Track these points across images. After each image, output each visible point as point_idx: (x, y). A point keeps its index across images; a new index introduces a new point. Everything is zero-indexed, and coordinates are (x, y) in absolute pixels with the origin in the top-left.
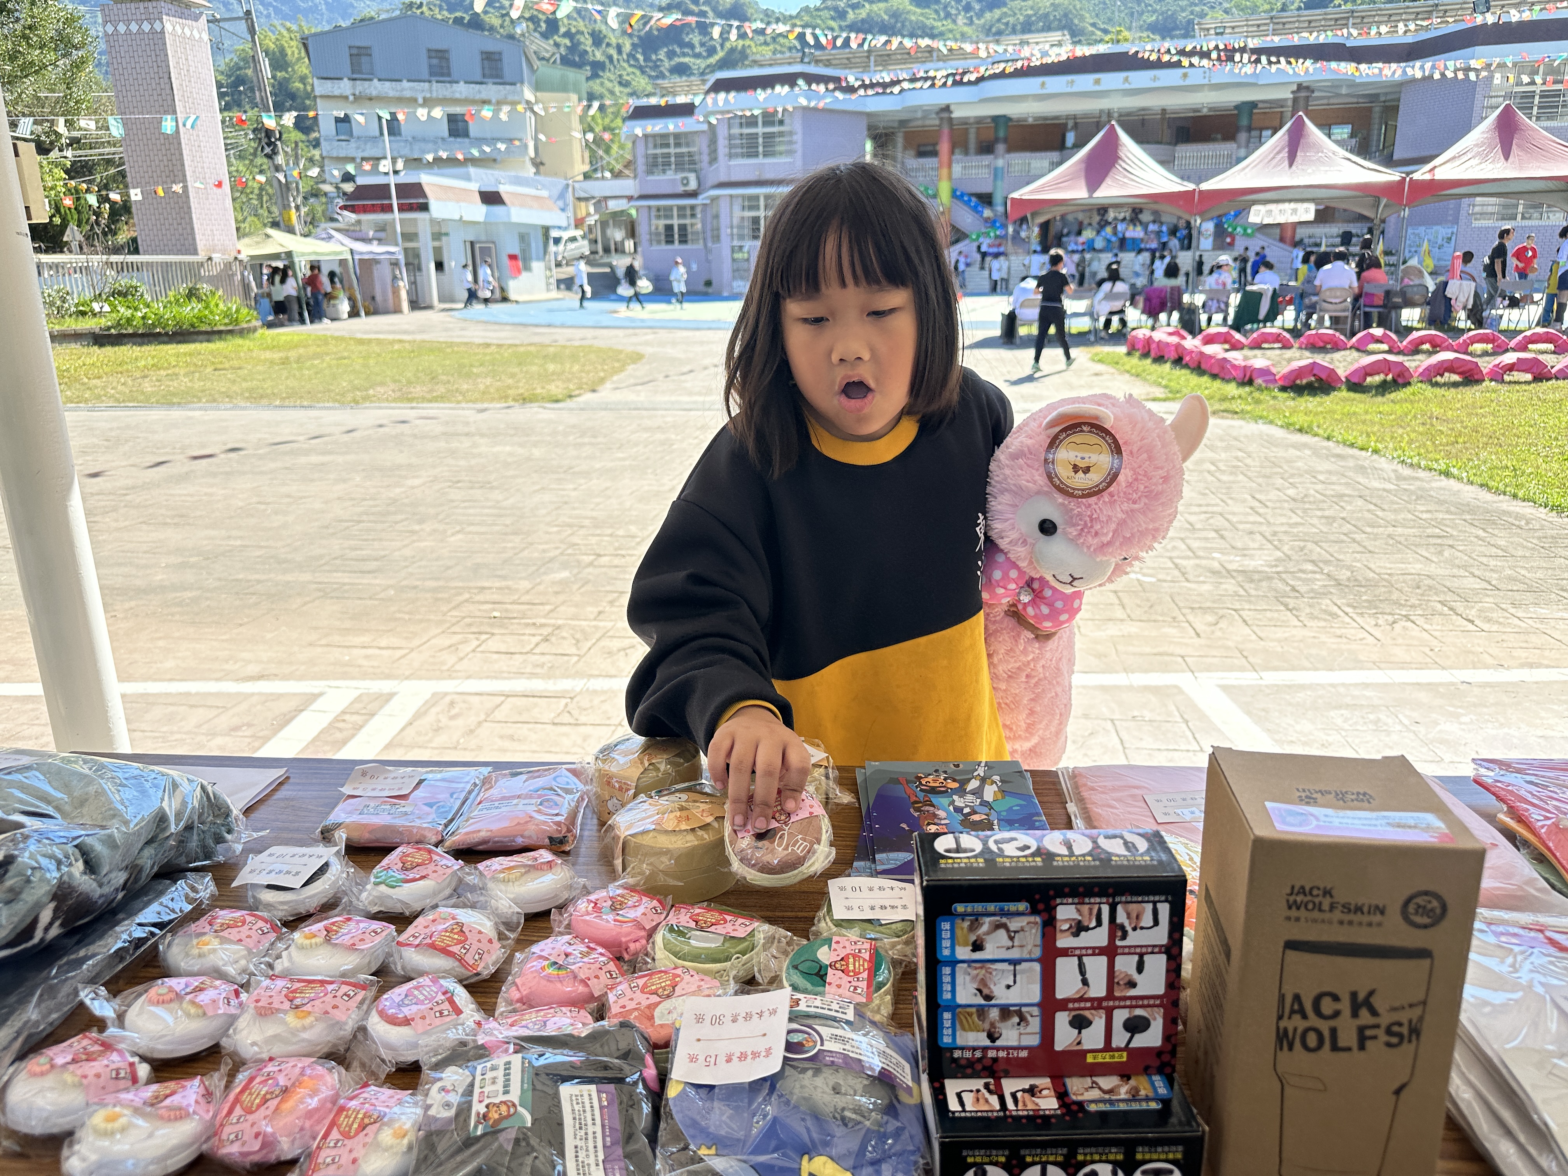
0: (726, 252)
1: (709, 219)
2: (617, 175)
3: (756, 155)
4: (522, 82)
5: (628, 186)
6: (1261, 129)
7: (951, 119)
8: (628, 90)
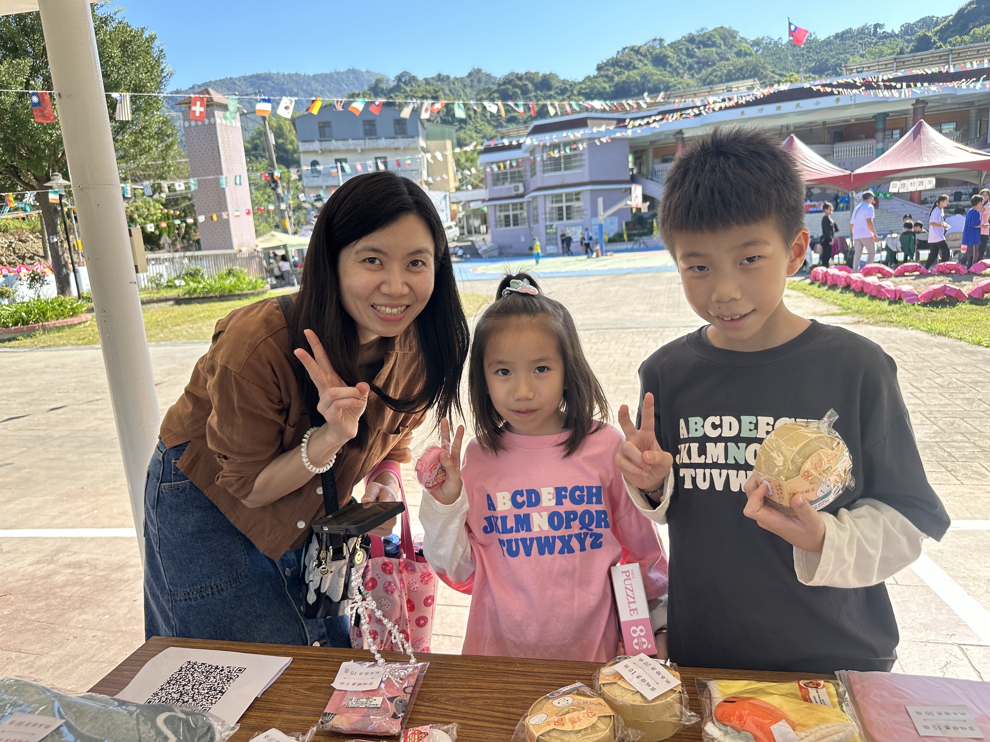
0: (542, 230)
1: (531, 210)
2: (475, 187)
3: (560, 169)
4: (418, 136)
5: (483, 193)
6: (892, 130)
7: (683, 138)
8: (480, 135)
